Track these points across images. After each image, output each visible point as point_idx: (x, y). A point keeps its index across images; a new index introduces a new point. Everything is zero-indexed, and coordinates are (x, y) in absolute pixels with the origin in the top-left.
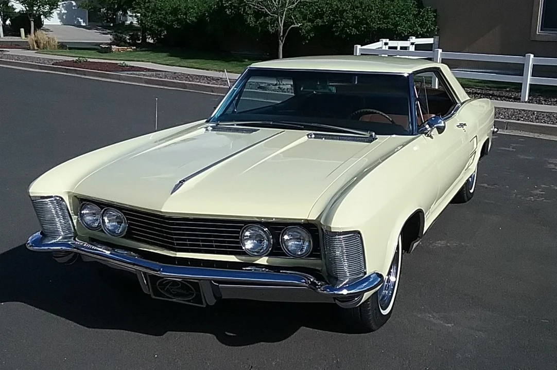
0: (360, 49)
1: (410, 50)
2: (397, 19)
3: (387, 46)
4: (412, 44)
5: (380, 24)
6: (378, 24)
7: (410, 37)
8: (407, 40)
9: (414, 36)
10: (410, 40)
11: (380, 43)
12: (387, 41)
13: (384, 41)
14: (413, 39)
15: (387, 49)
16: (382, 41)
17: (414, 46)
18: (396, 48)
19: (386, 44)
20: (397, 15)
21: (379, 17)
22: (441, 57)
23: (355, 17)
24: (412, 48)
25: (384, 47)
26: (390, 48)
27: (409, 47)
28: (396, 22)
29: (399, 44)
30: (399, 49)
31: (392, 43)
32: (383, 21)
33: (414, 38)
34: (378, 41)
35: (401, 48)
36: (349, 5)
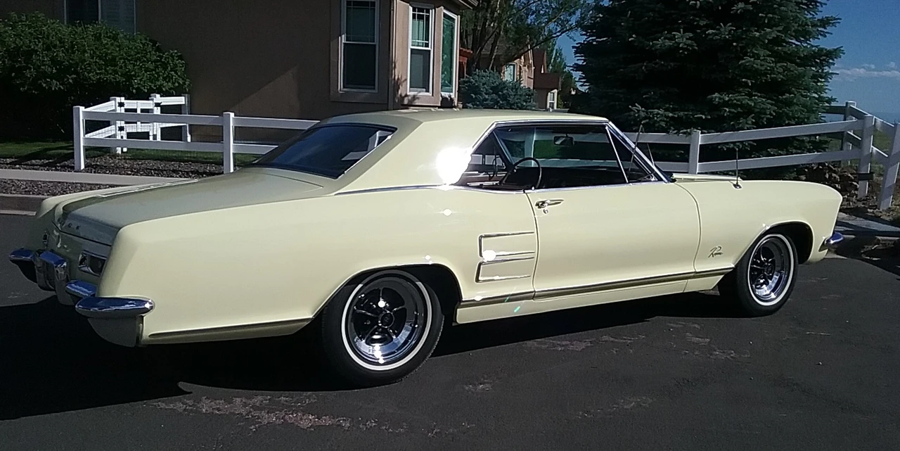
0: (83, 112)
1: (155, 113)
2: (130, 67)
3: (122, 108)
4: (157, 105)
5: (100, 74)
6: (97, 74)
7: (152, 95)
8: (148, 100)
9: (158, 93)
10: (152, 100)
11: (112, 103)
12: (123, 99)
13: (118, 99)
14: (158, 98)
15: (123, 111)
16: (115, 100)
17: (159, 108)
18: (135, 110)
19: (121, 105)
20: (129, 60)
21: (96, 62)
22: (234, 124)
23: (54, 61)
24: (157, 111)
25: (118, 108)
26: (127, 110)
27: (152, 110)
28: (129, 72)
29: (139, 105)
30: (139, 112)
31: (130, 104)
32: (105, 69)
33: (158, 96)
34: (109, 100)
35: (143, 111)
36: (39, 42)
